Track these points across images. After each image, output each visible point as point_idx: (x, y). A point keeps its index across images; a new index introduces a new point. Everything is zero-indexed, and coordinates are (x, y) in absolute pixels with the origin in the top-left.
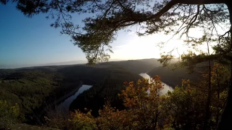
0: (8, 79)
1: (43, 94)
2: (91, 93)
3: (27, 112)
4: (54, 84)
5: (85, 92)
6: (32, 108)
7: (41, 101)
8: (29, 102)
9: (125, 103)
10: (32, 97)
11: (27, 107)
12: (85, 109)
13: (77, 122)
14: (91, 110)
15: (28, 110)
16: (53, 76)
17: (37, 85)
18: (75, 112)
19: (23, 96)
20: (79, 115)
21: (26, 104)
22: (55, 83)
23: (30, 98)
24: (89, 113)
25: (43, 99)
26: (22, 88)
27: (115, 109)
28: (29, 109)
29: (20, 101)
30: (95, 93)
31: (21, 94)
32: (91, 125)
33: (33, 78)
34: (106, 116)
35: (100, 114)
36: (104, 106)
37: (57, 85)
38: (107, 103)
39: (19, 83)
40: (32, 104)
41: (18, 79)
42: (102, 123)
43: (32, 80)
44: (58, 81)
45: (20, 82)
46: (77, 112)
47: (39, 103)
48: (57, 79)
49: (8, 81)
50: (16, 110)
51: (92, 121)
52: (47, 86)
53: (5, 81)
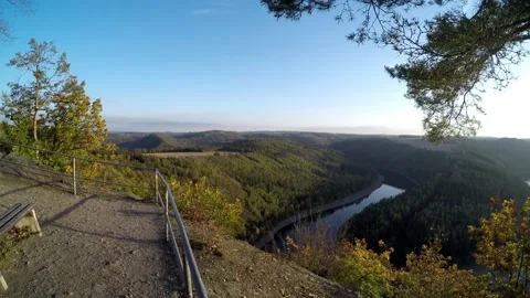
0: (228, 150)
1: (293, 189)
2: (397, 207)
3: (252, 217)
4: (318, 173)
5: (385, 203)
6: (263, 213)
7: (286, 201)
8: (260, 199)
9: (479, 252)
10: (268, 191)
11: (255, 209)
12: (381, 242)
13: (351, 268)
14: (392, 249)
15: (254, 214)
16: (320, 154)
17: (282, 169)
18: (355, 244)
19: (251, 185)
20: (361, 253)
21: (253, 203)
22: (321, 170)
23: (264, 192)
24: (386, 255)
25: (290, 198)
26: (252, 172)
27: (448, 261)
28: (258, 213)
29: (243, 194)
30: (408, 208)
31: (248, 181)
32: (381, 282)
33: (278, 154)
34: (421, 273)
35: (409, 263)
36: (425, 247)
37: (324, 175)
38: (432, 241)
39: (248, 160)
40: (265, 204)
41: (246, 151)
42: (404, 287)
43: (275, 156)
44: (329, 167)
45: (250, 158)
46: (358, 245)
47: (281, 205)
48: (328, 163)
49: (227, 154)
50: (234, 211)
51: (387, 274)
52: (303, 174)
53: (221, 153)
